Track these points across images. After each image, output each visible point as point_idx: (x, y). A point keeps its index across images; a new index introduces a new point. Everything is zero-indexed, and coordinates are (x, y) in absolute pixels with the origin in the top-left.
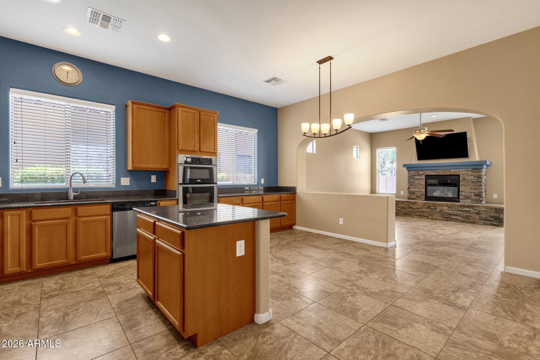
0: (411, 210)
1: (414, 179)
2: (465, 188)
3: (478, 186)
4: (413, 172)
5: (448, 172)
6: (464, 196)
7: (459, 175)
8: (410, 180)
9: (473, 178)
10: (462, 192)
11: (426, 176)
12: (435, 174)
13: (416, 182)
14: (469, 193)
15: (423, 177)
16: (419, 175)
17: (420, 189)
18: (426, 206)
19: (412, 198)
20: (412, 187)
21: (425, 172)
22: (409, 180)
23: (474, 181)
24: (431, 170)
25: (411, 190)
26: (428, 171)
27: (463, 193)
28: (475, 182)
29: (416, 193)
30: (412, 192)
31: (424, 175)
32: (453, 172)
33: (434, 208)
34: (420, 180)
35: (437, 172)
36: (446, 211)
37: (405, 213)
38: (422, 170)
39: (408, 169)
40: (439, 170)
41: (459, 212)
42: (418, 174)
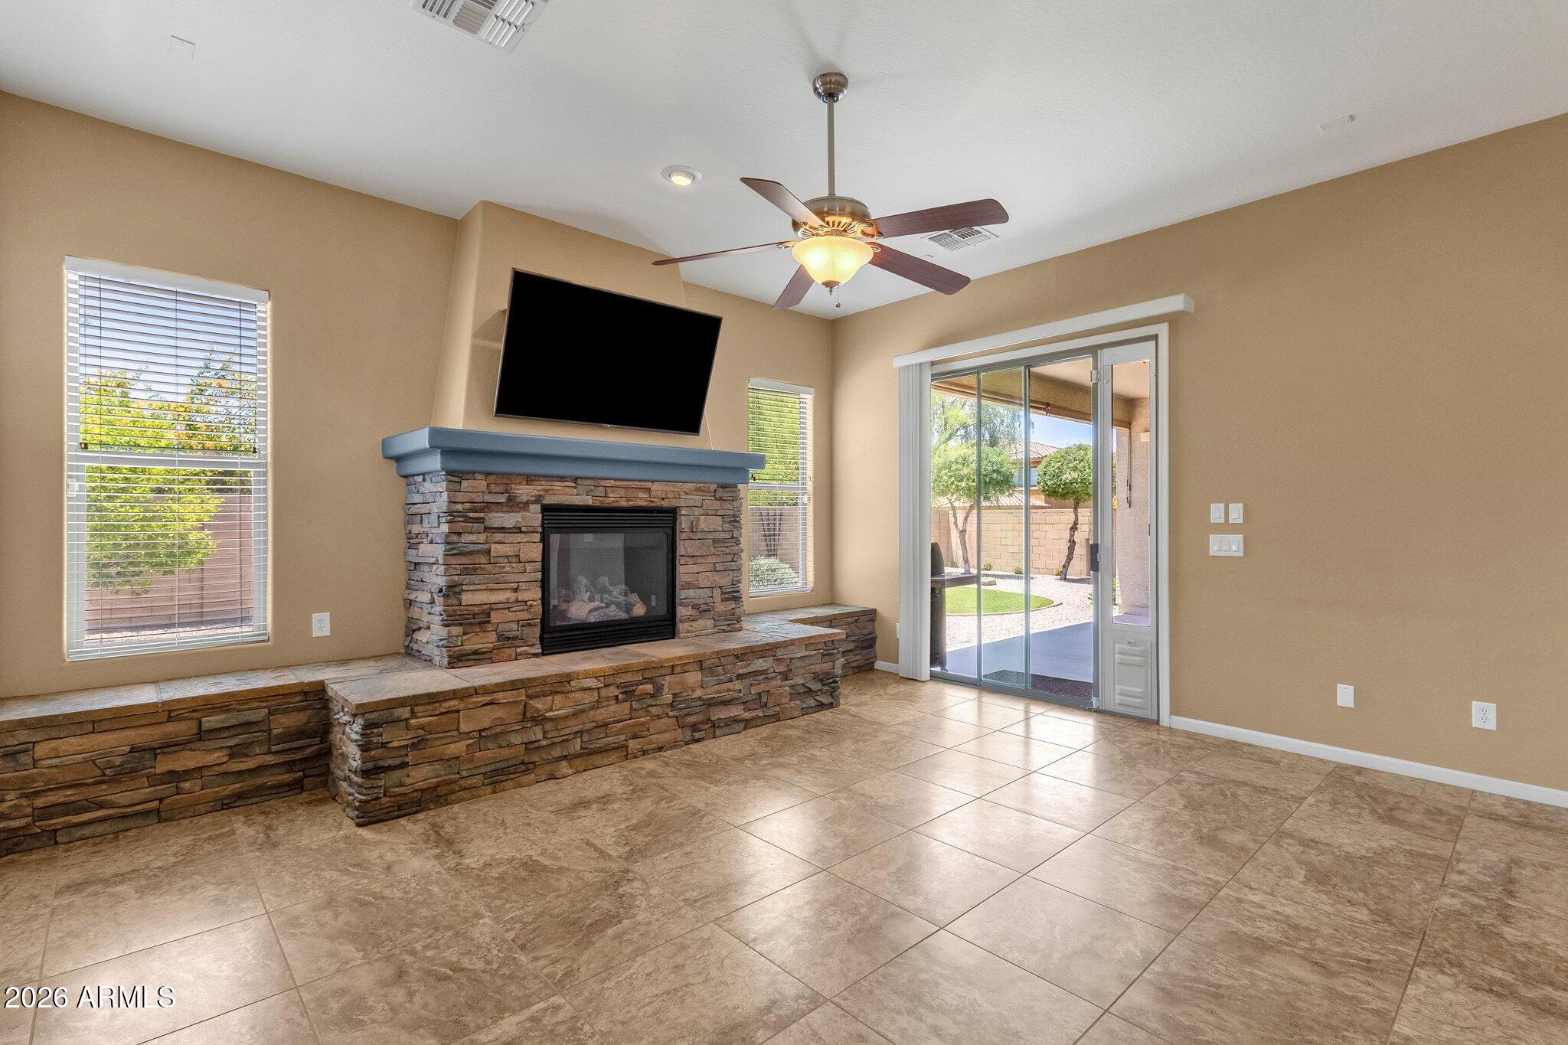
0: (536, 733)
1: (486, 529)
2: (696, 568)
3: (729, 558)
4: (481, 483)
5: (641, 495)
6: (695, 607)
7: (673, 512)
8: (460, 534)
9: (716, 523)
10: (688, 586)
11: (546, 509)
12: (588, 501)
13: (496, 549)
14: (707, 590)
15: (534, 517)
16: (513, 504)
17: (516, 590)
18: (613, 691)
19: (476, 652)
20: (476, 579)
21: (546, 491)
22: (455, 538)
23: (721, 536)
24: (575, 479)
25: (467, 599)
26: (558, 486)
27: (691, 593)
28: (724, 541)
29: (495, 617)
30: (474, 616)
31: (538, 508)
32: (659, 493)
33: (649, 688)
34: (519, 537)
35: (600, 491)
36: (698, 693)
37: (499, 765)
38: (529, 479)
39: (456, 465)
40: (608, 483)
41: (738, 685)
42: (511, 499)
